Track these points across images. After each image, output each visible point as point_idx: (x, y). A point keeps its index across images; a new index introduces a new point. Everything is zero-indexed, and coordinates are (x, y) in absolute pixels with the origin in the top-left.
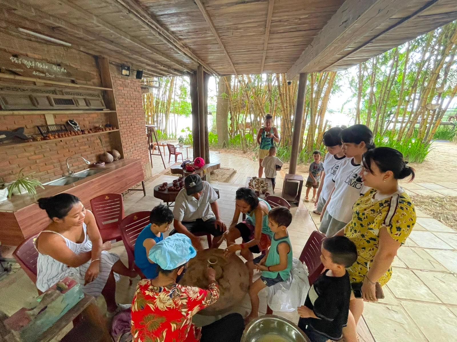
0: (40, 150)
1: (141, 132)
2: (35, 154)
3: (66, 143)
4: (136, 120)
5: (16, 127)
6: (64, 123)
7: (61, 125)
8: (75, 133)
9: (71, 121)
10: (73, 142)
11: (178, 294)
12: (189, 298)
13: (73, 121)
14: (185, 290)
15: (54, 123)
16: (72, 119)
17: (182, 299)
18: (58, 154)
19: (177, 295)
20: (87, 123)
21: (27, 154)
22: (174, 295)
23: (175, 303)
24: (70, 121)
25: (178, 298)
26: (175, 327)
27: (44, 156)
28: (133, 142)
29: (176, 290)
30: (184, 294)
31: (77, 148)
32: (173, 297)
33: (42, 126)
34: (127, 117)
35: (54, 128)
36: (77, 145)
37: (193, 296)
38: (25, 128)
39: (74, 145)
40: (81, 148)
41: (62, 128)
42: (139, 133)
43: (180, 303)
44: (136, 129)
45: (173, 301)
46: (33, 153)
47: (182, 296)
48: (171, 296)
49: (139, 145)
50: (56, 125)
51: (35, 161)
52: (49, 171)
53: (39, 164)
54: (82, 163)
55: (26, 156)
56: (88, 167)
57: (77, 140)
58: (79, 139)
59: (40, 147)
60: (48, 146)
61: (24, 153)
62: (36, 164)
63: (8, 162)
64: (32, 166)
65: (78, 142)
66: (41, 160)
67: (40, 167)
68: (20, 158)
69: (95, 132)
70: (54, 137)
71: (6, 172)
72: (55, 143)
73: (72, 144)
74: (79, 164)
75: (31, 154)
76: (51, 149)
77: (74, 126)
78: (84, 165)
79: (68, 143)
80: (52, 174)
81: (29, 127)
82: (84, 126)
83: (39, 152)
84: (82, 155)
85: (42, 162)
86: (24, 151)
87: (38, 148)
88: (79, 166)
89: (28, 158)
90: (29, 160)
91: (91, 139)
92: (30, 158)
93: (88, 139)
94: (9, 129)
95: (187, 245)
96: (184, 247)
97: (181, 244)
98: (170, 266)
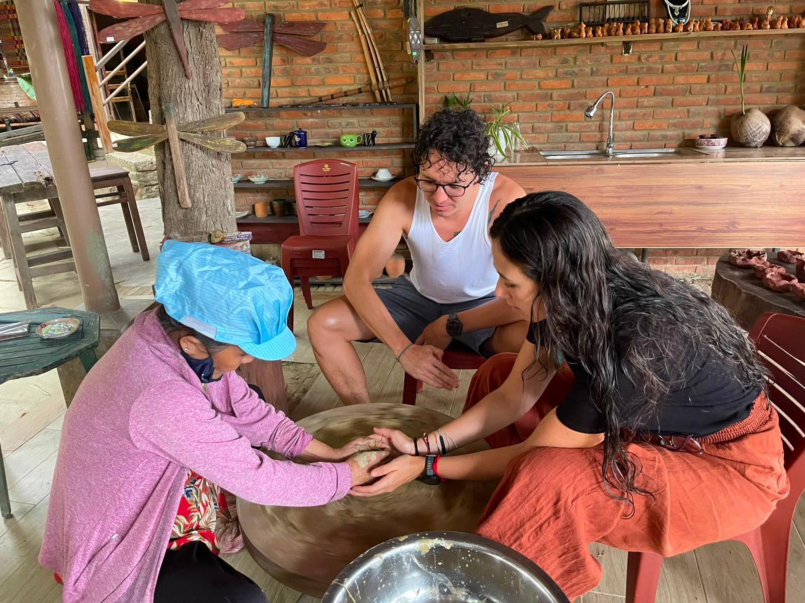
0: (569, 67)
2: (556, 76)
3: (639, 59)
10: (661, 58)
18: (607, 85)
21: (540, 73)
27: (573, 86)
31: (665, 78)
33: (593, 5)
36: (669, 67)
38: (557, 8)
39: (659, 66)
40: (680, 79)
46: (552, 74)
51: (550, 92)
52: (570, 124)
53: (556, 103)
54: (665, 125)
55: (536, 78)
56: (675, 145)
57: (675, 54)
58: (682, 51)
59: (571, 59)
60: (589, 61)
61: (537, 69)
62: (550, 102)
63: (503, 84)
64: (540, 103)
65: (676, 59)
66: (564, 92)
67: (554, 109)
68: (526, 80)
69: (726, 30)
70: (594, 33)
71: (493, 105)
72: (609, 56)
73: (654, 63)
74: (654, 127)
75: (548, 76)
76: (594, 69)
77: (672, 5)
78: (669, 133)
79: (642, 58)
80: (574, 134)
81: (564, 7)
82: (716, 9)
83: (565, 74)
84: (675, 102)
85: (565, 98)
86: (538, 65)
87: (566, 63)
88: (652, 133)
89: (539, 84)
90: (540, 88)
91: (724, 54)
92: (542, 84)
93: (714, 53)
94: (525, 11)
95: (245, 301)
96: (231, 293)
97: (230, 282)
98: (169, 302)
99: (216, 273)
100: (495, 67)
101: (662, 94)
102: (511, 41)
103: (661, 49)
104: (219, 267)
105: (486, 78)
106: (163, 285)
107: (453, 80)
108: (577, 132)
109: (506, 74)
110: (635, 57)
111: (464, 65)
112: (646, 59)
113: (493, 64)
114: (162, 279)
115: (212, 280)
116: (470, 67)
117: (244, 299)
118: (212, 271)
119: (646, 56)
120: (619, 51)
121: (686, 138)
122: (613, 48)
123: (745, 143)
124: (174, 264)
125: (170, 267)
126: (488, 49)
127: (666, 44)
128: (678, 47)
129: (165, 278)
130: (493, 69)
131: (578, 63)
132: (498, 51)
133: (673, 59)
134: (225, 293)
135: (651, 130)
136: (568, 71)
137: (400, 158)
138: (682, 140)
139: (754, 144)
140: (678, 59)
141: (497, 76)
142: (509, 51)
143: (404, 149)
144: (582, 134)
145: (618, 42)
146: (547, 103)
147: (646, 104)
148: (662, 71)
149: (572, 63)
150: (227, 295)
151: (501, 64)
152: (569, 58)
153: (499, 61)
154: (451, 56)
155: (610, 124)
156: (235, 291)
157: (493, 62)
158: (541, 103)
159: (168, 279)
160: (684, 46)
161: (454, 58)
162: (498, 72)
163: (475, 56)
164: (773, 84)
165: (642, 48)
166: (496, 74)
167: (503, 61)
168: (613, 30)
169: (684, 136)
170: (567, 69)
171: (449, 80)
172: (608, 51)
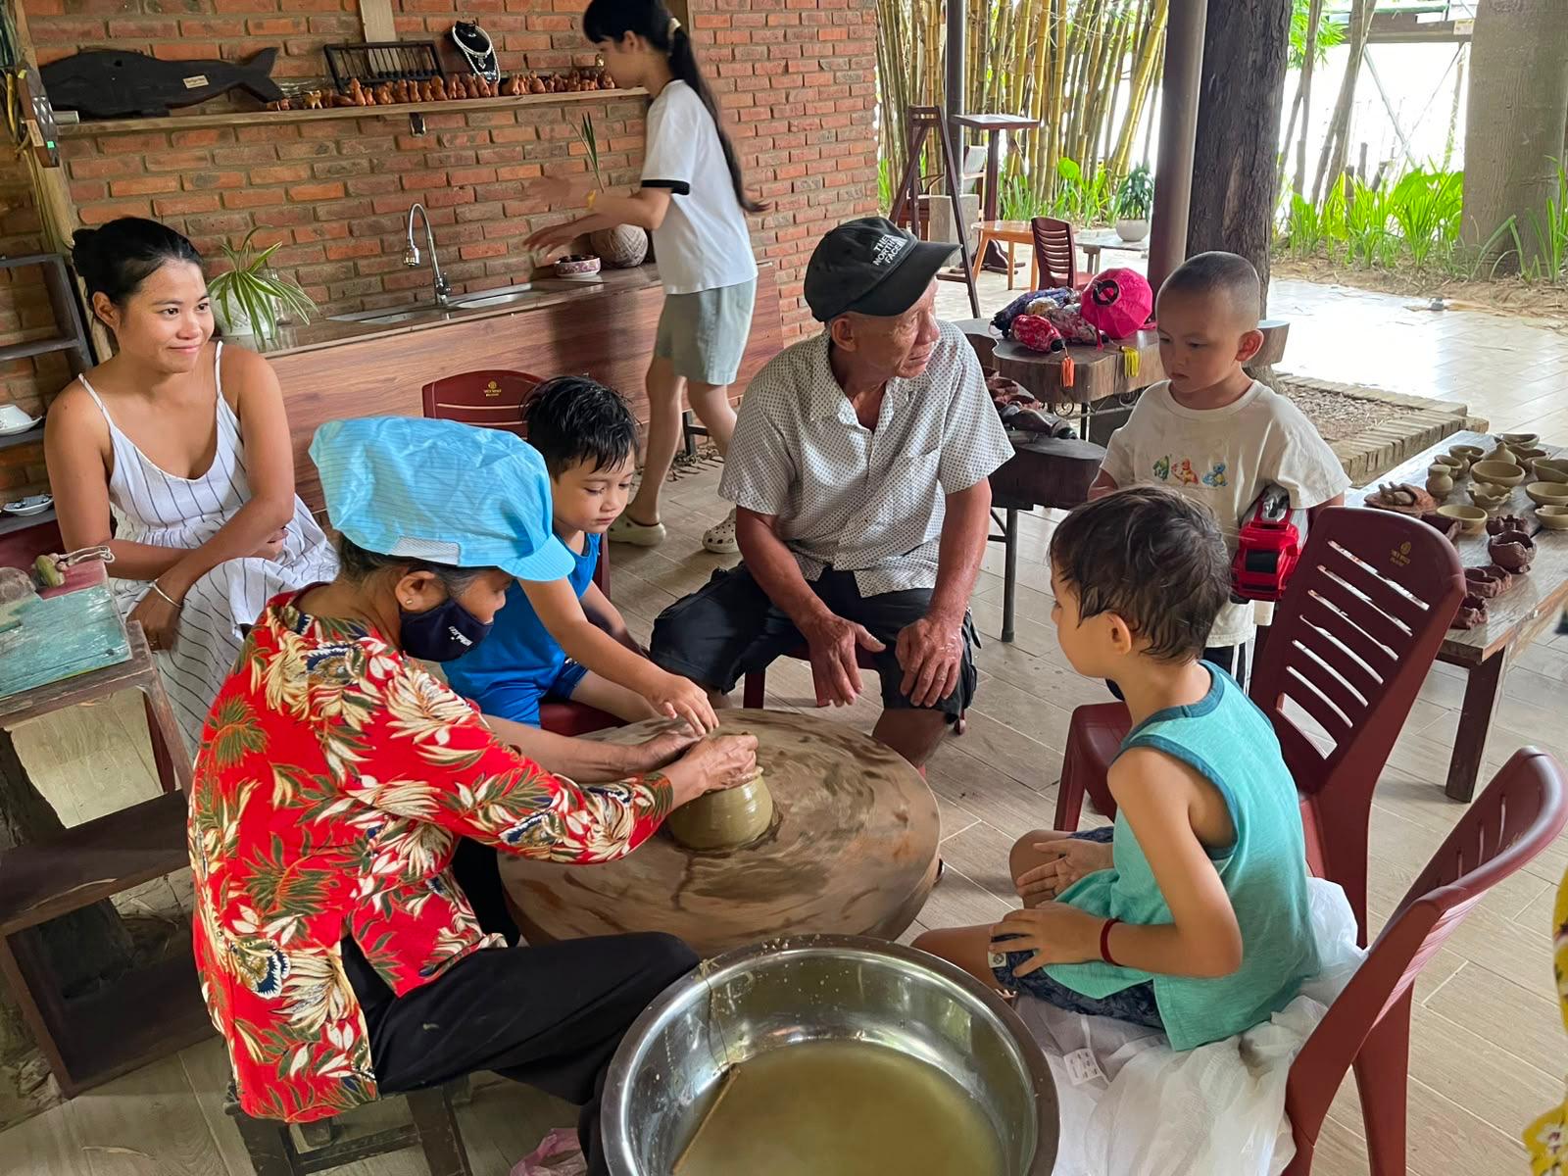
0: (332, 158)
1: (844, 119)
2: (314, 176)
3: (439, 141)
4: (814, 38)
5: (250, 45)
6: (438, 40)
7: (421, 46)
8: (467, 89)
9: (464, 29)
10: (472, 139)
11: (346, 673)
12: (382, 716)
13: (473, 30)
14: (389, 675)
15: (392, 37)
16: (470, 21)
17: (346, 698)
18: (402, 188)
19: (337, 676)
20: (543, 41)
21: (284, 173)
22: (326, 667)
23: (312, 697)
24: (459, 25)
25: (335, 685)
26: (289, 794)
27: (347, 194)
28: (787, 171)
29: (350, 653)
30: (369, 688)
31: (486, 173)
32: (318, 670)
33: (345, 48)
34: (760, 17)
35: (391, 61)
36: (485, 154)
37: (409, 720)
38: (282, 52)
39: (472, 153)
40: (505, 172)
41: (422, 62)
42: (828, 123)
43: (332, 709)
44: (810, 94)
45: (311, 685)
46: (305, 174)
47: (357, 688)
48: (312, 663)
49: (822, 196)
50: (401, 45)
51: (310, 207)
52: (362, 263)
53: (326, 225)
54: (503, 250)
55: (280, 183)
56: (526, 277)
57: (487, 133)
58: (496, 127)
59: (332, 146)
60: (362, 147)
61: (274, 165)
62: (316, 225)
63: (217, 198)
64: (299, 230)
65: (492, 141)
66: (336, 207)
67: (327, 237)
68: (259, 186)
69: (561, 91)
70: (376, 97)
71: (207, 239)
72: (391, 137)
73: (464, 148)
74: (489, 254)
75: (300, 176)
76: (375, 161)
77: (472, 52)
78: (513, 260)
79: (445, 141)
80: (373, 279)
81: (294, 50)
82: (525, 58)
83: (329, 171)
84: (508, 211)
85: (339, 216)
86: (275, 156)
87: (325, 152)
88: (490, 263)
89: (287, 193)
90: (290, 199)
91: (552, 130)
92: (292, 192)
93: (540, 129)
94: (225, 56)
95: (494, 484)
96: (467, 478)
97: (459, 460)
98: (363, 524)
99: (430, 453)
100: (193, 165)
101: (487, 200)
102: (215, 115)
103: (467, 123)
104: (430, 441)
105: (179, 186)
106: (349, 495)
107: (111, 196)
108: (376, 275)
109: (218, 178)
110: (433, 139)
111: (125, 164)
112: (451, 141)
113: (188, 157)
114: (344, 485)
115: (429, 464)
116: (142, 168)
117: (492, 482)
118: (422, 451)
119: (448, 135)
120: (406, 129)
121: (537, 266)
122: (396, 124)
123: (625, 262)
124: (357, 454)
125: (353, 460)
126: (169, 132)
127: (472, 116)
128: (490, 120)
129: (348, 483)
130: (192, 170)
131: (344, 152)
132: (192, 134)
133: (488, 141)
134: (458, 481)
135: (487, 258)
136: (331, 167)
137: (28, 377)
138: (531, 271)
139: (635, 262)
140: (495, 139)
141: (202, 183)
142: (213, 133)
143: (32, 357)
144: (386, 277)
145: (401, 114)
146: (310, 228)
147: (468, 216)
148: (478, 162)
149: (335, 153)
150: (462, 483)
151: (204, 159)
152: (328, 144)
153: (199, 153)
154: (95, 149)
155: (431, 255)
156: (472, 473)
157: (185, 155)
158: (301, 228)
159: (354, 484)
160: (497, 120)
161: (100, 151)
162: (203, 174)
163: (146, 144)
164: (621, 171)
165: (442, 124)
166: (200, 178)
167: (207, 153)
168: (403, 93)
169: (533, 263)
170: (329, 164)
171: (102, 197)
172: (388, 129)
